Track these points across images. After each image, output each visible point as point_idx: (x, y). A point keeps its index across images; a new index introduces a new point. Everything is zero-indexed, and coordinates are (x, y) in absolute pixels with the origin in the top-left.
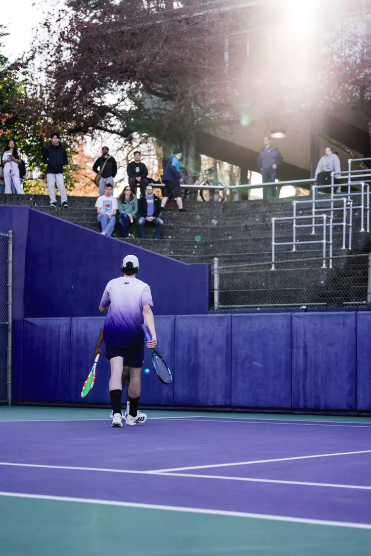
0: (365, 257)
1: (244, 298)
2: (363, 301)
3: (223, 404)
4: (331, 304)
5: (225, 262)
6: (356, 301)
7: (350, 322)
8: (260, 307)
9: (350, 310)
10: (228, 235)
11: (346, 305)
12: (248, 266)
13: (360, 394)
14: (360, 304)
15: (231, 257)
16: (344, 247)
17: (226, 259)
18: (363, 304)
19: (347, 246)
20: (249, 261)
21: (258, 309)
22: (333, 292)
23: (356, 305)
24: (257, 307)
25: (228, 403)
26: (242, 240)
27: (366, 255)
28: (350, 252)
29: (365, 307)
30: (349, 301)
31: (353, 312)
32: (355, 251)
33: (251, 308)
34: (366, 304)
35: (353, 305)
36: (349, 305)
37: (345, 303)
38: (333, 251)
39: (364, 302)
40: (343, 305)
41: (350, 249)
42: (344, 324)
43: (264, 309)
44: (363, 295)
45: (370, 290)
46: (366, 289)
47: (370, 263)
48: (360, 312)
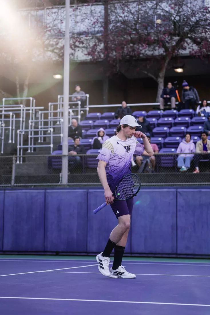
0: (11, 158)
2: (8, 184)
6: (5, 184)
13: (6, 241)
14: (7, 186)
18: (8, 186)
23: (5, 187)
27: (11, 156)
28: (2, 155)
29: (10, 188)
31: (3, 191)
32: (5, 154)
34: (10, 186)
35: (2, 187)
39: (9, 185)
41: (2, 152)
44: (9, 181)
45: (13, 178)
46: (11, 177)
47: (14, 162)
48: (7, 191)
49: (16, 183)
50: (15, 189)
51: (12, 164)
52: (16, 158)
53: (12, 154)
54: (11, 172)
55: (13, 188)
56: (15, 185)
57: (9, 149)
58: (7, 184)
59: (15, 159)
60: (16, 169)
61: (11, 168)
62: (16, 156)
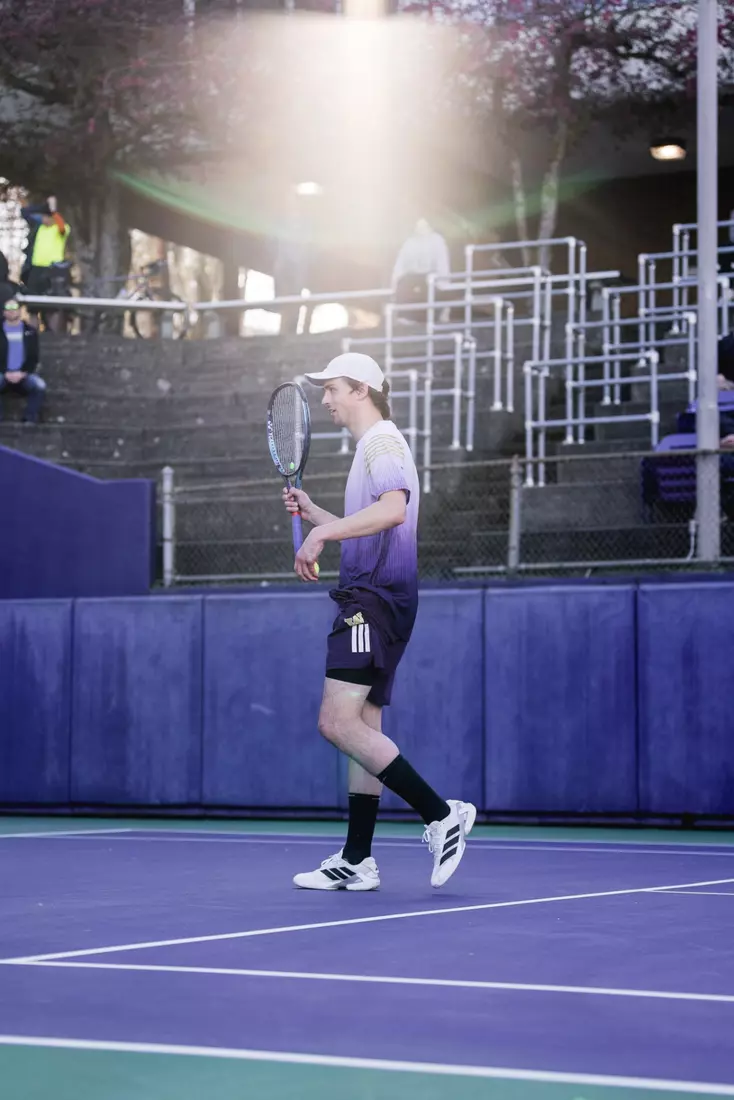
0: (502, 466)
1: (232, 560)
2: (498, 564)
3: (184, 800)
4: (427, 572)
5: (189, 477)
6: (484, 564)
7: (471, 612)
8: (268, 580)
9: (469, 586)
10: (197, 416)
11: (461, 574)
12: (241, 487)
13: (493, 775)
14: (492, 573)
15: (202, 465)
16: (456, 444)
17: (190, 470)
18: (498, 573)
19: (463, 442)
20: (244, 474)
21: (264, 584)
22: (433, 546)
23: (483, 574)
24: (261, 580)
25: (195, 796)
26: (225, 427)
27: (506, 461)
28: (469, 457)
29: (503, 579)
30: (468, 565)
31: (477, 592)
32: (481, 451)
33: (247, 581)
34: (504, 573)
35: (475, 574)
36: (468, 574)
37: (459, 570)
38: (433, 453)
39: (501, 568)
40: (454, 575)
41: (470, 447)
42: (456, 616)
43: (277, 584)
44: (498, 552)
45: (514, 541)
46: (506, 539)
47: (515, 481)
48: (492, 591)
49: (528, 562)
50: (521, 585)
51: (507, 490)
52: (524, 465)
53: (508, 454)
54: (504, 520)
55: (515, 580)
56: (523, 566)
57: (495, 435)
58: (491, 564)
59: (521, 470)
60: (523, 507)
61: (505, 504)
62: (522, 460)
